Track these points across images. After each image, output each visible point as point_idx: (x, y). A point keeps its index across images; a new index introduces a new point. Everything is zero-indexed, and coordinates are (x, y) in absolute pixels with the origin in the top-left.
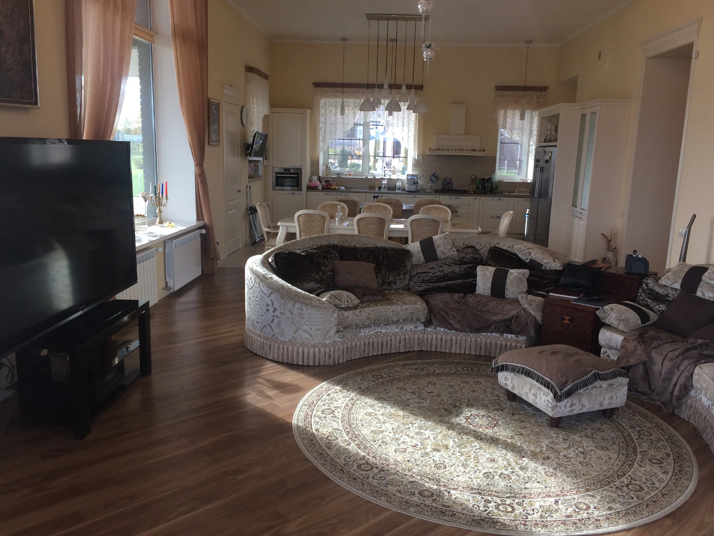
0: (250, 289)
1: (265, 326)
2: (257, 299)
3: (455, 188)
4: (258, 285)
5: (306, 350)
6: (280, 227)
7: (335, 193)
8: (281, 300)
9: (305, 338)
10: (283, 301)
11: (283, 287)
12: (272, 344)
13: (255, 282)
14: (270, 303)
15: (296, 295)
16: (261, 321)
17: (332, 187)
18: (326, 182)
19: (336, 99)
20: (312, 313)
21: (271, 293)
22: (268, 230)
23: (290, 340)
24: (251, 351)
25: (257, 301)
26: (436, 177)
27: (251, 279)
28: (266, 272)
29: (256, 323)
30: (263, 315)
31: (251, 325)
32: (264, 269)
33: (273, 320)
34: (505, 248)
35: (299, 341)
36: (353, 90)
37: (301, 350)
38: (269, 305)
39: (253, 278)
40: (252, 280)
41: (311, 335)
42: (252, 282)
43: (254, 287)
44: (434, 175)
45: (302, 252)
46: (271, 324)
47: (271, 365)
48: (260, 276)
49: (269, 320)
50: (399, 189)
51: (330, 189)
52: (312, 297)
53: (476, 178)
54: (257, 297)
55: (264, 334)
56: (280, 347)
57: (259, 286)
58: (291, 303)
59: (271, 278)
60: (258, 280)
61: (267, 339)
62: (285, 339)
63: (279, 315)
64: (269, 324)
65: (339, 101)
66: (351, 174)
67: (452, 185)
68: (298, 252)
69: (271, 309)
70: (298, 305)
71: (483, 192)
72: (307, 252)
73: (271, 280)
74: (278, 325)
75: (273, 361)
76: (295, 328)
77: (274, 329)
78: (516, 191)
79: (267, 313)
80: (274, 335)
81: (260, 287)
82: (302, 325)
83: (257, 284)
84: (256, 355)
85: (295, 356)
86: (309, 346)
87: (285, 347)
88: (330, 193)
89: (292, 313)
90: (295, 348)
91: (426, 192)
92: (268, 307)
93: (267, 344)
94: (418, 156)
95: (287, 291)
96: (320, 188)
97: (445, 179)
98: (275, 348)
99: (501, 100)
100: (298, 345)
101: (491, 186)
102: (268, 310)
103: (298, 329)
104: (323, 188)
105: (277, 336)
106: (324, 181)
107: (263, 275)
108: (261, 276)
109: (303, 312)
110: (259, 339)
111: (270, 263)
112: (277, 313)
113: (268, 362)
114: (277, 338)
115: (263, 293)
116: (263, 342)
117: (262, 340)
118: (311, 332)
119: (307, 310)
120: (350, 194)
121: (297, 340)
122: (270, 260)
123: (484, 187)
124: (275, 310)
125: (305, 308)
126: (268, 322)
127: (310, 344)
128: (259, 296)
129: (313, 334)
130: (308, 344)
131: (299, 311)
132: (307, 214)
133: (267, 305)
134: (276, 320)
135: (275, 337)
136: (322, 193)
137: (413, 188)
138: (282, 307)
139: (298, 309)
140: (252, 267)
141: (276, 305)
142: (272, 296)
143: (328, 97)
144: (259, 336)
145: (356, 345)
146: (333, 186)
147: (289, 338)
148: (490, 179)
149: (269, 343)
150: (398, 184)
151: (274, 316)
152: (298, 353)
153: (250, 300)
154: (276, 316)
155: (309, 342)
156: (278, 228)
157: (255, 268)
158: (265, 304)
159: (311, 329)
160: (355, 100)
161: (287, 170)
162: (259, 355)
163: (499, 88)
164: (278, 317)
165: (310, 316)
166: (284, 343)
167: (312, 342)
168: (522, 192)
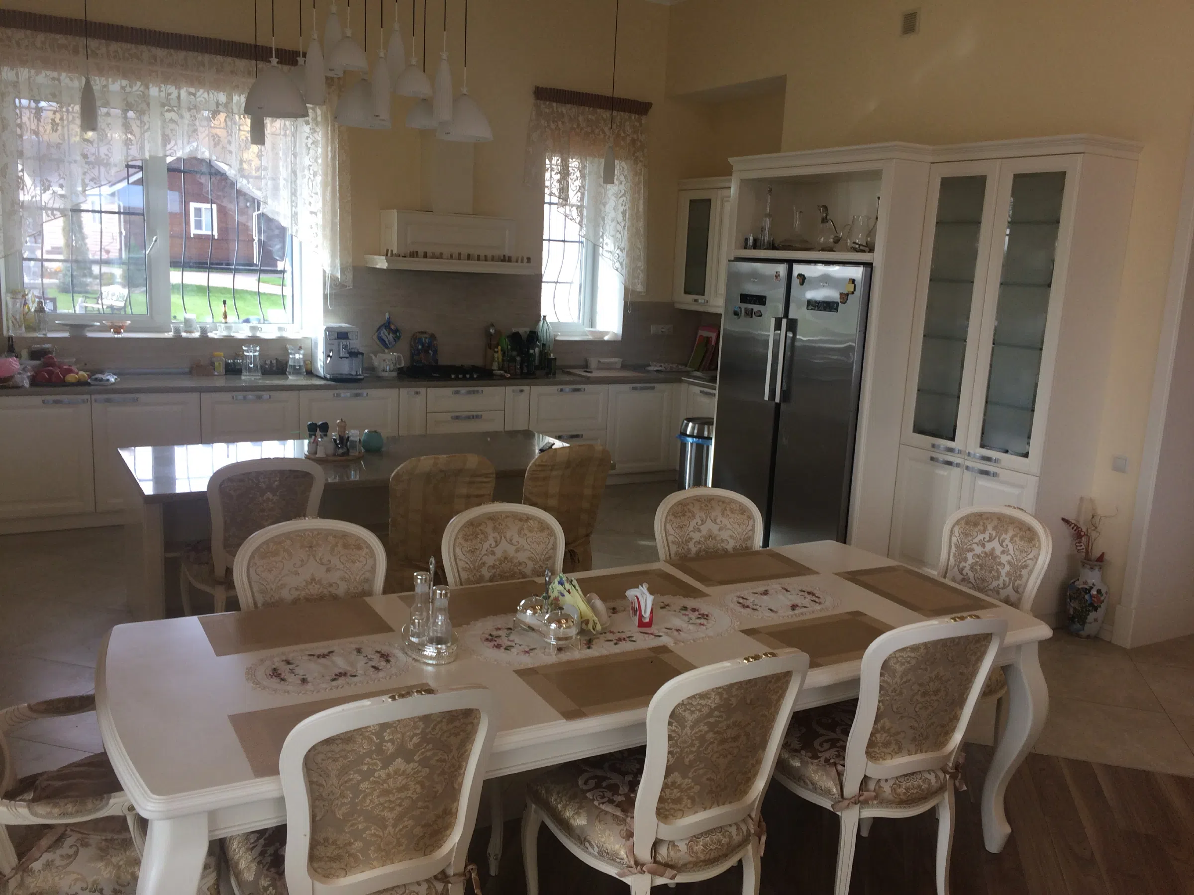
3: (444, 360)
7: (88, 397)
17: (71, 378)
18: (35, 355)
19: (55, 74)
26: (396, 331)
36: (114, 46)
44: (387, 325)
50: (297, 371)
51: (63, 383)
53: (498, 332)
65: (72, 83)
66: (121, 327)
88: (65, 398)
94: (343, 271)
96: (26, 383)
97: (416, 338)
104: (34, 381)
106: (25, 353)
120: (142, 397)
136: (37, 400)
137: (346, 367)
143: (24, 63)
146: (70, 371)
148: (533, 336)
150: (297, 356)
160: (125, 82)
163: (543, 94)
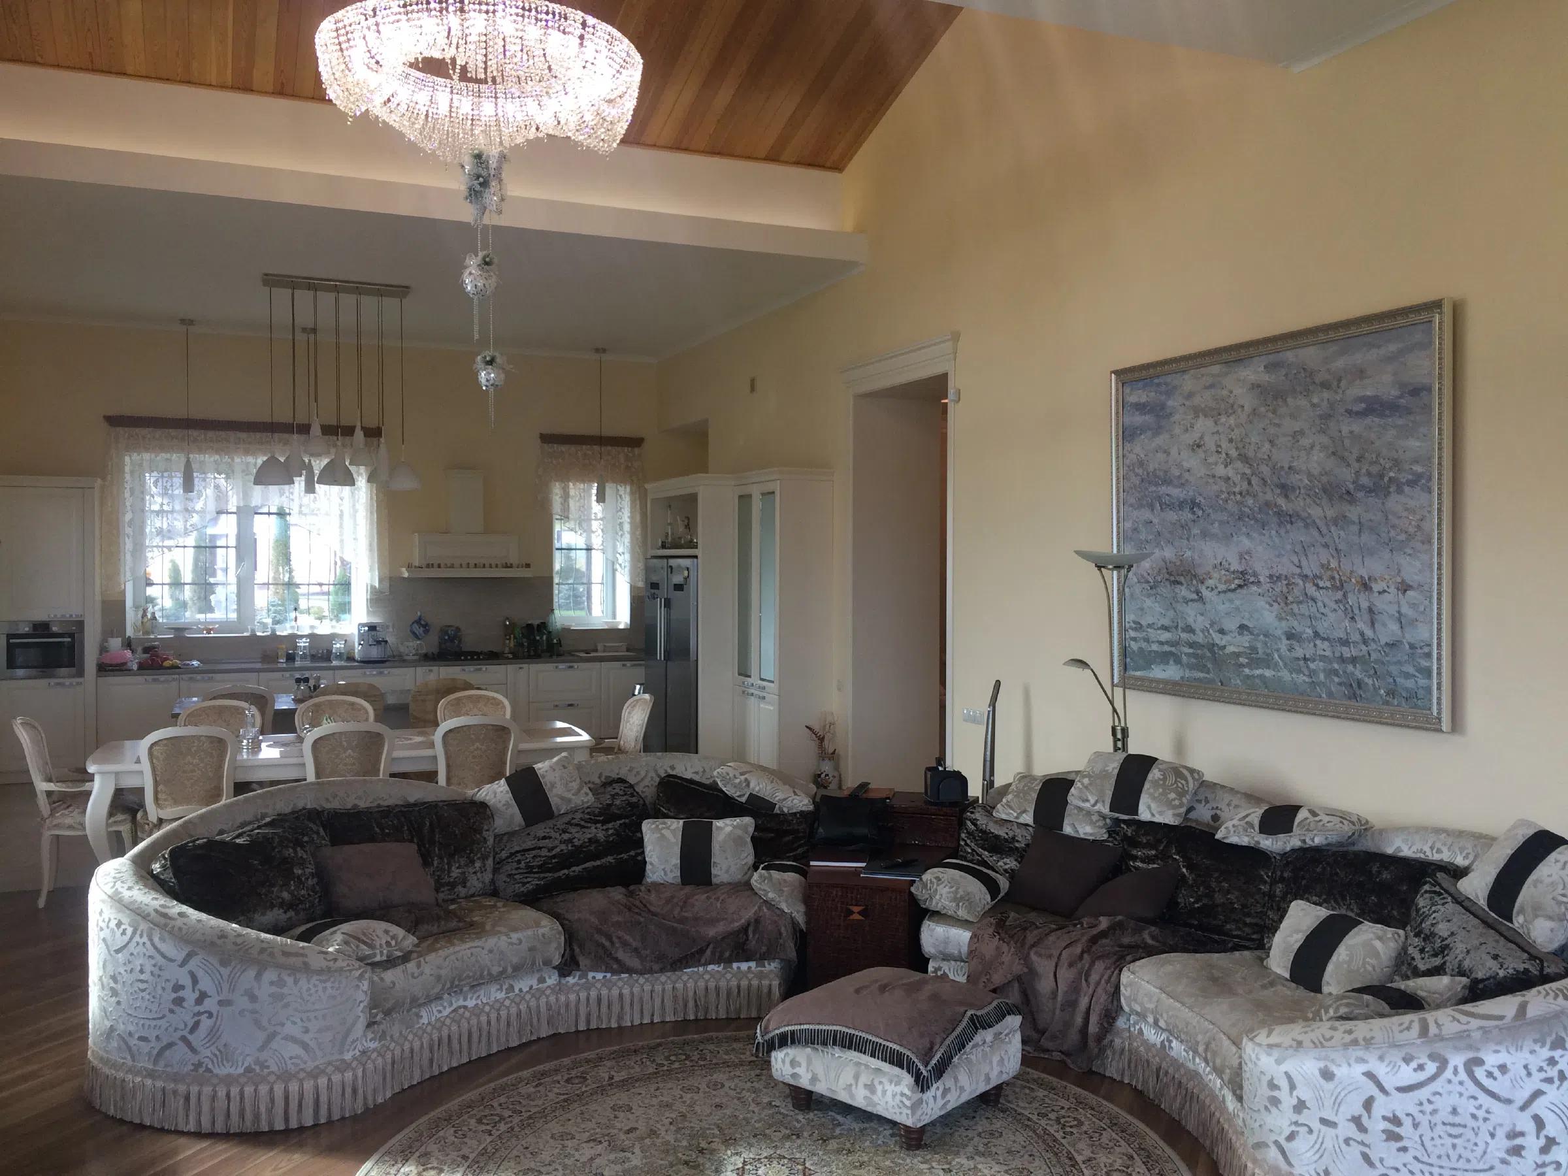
0: (117, 951)
1: (170, 1045)
2: (142, 977)
3: (467, 647)
4: (145, 939)
5: (294, 1087)
6: (97, 778)
7: (177, 676)
8: (222, 970)
9: (291, 1058)
10: (225, 972)
11: (223, 935)
12: (194, 1089)
13: (134, 933)
14: (187, 981)
15: (262, 950)
16: (156, 1033)
17: (166, 664)
18: (146, 650)
19: (168, 456)
20: (309, 989)
21: (189, 956)
22: (51, 787)
23: (249, 1070)
24: (122, 1122)
25: (142, 981)
26: (425, 626)
27: (119, 924)
28: (162, 902)
29: (136, 1042)
30: (163, 1017)
31: (119, 1048)
32: (154, 895)
33: (196, 1025)
34: (688, 775)
35: (274, 1068)
36: (210, 434)
37: (279, 1089)
38: (183, 987)
39: (126, 920)
40: (123, 927)
41: (305, 1046)
42: (124, 933)
43: (133, 944)
44: (418, 622)
45: (238, 837)
46: (190, 1037)
47: (195, 1147)
48: (148, 915)
49: (182, 1026)
50: (340, 656)
51: (161, 667)
52: (303, 948)
53: (513, 625)
54: (142, 972)
55: (166, 1066)
56: (219, 1094)
57: (151, 940)
58: (251, 973)
59: (181, 914)
60: (144, 926)
61: (176, 1078)
62: (232, 1071)
63: (214, 1009)
64: (184, 1039)
65: (178, 459)
66: (211, 630)
67: (460, 641)
68: (227, 837)
69: (190, 996)
70: (270, 975)
71: (532, 653)
72: (248, 836)
73: (185, 920)
74: (213, 1034)
75: (199, 1135)
76: (261, 1036)
77: (199, 1049)
78: (600, 647)
79: (176, 1009)
80: (200, 1064)
81: (153, 945)
82: (283, 1025)
83: (141, 936)
84: (141, 1127)
85: (263, 1109)
86: (302, 1075)
87: (235, 1091)
88: (162, 678)
89: (253, 998)
90: (263, 1089)
91: (404, 661)
92: (181, 993)
93: (175, 1092)
94: (381, 581)
95: (235, 944)
96: (135, 667)
97: (444, 631)
98: (203, 1098)
99: (554, 462)
100: (272, 1078)
101: (547, 638)
102: (179, 1002)
103: (272, 1037)
104: (142, 667)
105: (210, 1066)
106: (140, 650)
107: (156, 911)
108: (153, 914)
109: (285, 990)
110: (149, 1082)
111: (155, 877)
112: (210, 1004)
113: (182, 1141)
114: (208, 1070)
115: (164, 956)
116: (164, 1089)
117: (159, 1084)
118: (306, 1038)
119: (296, 982)
120: (218, 676)
121: (268, 1067)
122: (156, 867)
123: (533, 643)
124: (203, 996)
125: (290, 980)
126: (180, 1034)
127: (302, 1070)
128: (148, 968)
129: (313, 1044)
130: (298, 1072)
131: (274, 989)
132: (171, 738)
133: (178, 988)
134: (206, 1023)
135: (201, 1070)
136: (141, 679)
137: (375, 653)
138: (225, 986)
139: (272, 983)
140: (117, 892)
141: (206, 984)
142: (193, 964)
143: (147, 450)
144: (151, 1074)
145: (412, 1051)
146: (167, 659)
147: (246, 1064)
148: (543, 626)
149: (182, 1088)
150: (338, 646)
151: (199, 1014)
152: (272, 1101)
153: (116, 981)
154: (206, 1012)
155: (302, 1066)
156: (90, 778)
157: (126, 894)
158: (170, 986)
159: (307, 1031)
160: (217, 457)
161: (42, 628)
162: (151, 1127)
163: (547, 439)
164: (210, 1015)
165: (302, 999)
166: (229, 1080)
167: (310, 1065)
168: (615, 649)
